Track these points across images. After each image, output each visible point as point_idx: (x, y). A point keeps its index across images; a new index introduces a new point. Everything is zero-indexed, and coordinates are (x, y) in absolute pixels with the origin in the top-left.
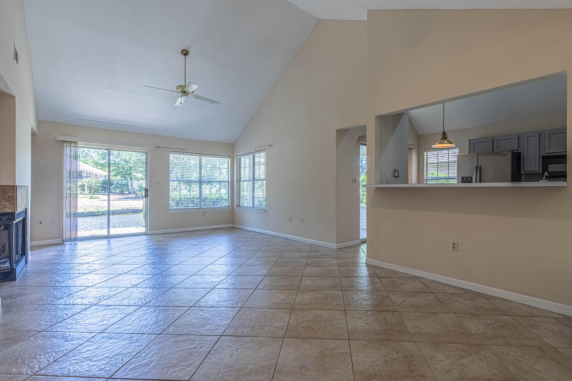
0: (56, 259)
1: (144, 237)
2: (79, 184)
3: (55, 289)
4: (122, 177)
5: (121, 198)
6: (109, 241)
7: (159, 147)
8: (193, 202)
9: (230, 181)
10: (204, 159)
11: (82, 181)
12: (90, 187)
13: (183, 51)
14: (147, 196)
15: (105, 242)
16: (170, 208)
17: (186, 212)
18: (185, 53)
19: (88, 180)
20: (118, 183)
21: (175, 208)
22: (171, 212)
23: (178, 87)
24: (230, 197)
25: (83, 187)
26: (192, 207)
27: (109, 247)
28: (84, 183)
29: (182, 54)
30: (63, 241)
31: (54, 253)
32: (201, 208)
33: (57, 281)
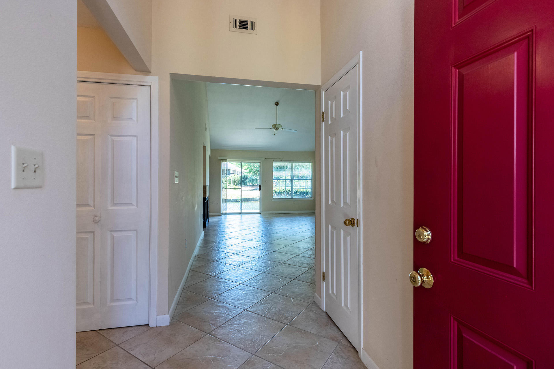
0: (219, 222)
1: (259, 215)
2: (228, 178)
3: (220, 232)
4: (253, 173)
5: (253, 189)
6: (241, 215)
7: (267, 159)
8: (288, 194)
9: (312, 179)
10: (294, 164)
11: (229, 176)
12: (234, 181)
13: (275, 103)
14: (260, 190)
15: (239, 216)
16: (273, 198)
17: (284, 200)
18: (277, 104)
19: (233, 175)
20: (251, 178)
21: (277, 197)
22: (274, 200)
23: (273, 126)
24: (312, 191)
25: (230, 180)
26: (288, 197)
27: (241, 218)
28: (231, 178)
29: (275, 105)
30: (221, 214)
31: (218, 219)
32: (292, 198)
33: (220, 229)
